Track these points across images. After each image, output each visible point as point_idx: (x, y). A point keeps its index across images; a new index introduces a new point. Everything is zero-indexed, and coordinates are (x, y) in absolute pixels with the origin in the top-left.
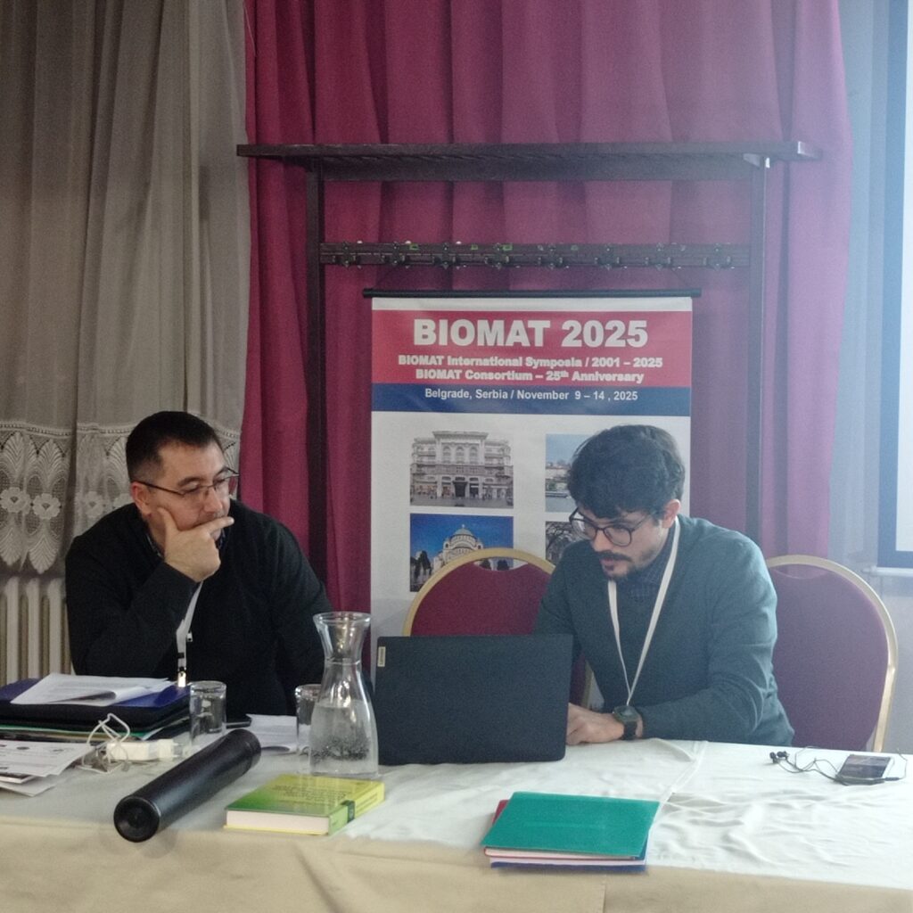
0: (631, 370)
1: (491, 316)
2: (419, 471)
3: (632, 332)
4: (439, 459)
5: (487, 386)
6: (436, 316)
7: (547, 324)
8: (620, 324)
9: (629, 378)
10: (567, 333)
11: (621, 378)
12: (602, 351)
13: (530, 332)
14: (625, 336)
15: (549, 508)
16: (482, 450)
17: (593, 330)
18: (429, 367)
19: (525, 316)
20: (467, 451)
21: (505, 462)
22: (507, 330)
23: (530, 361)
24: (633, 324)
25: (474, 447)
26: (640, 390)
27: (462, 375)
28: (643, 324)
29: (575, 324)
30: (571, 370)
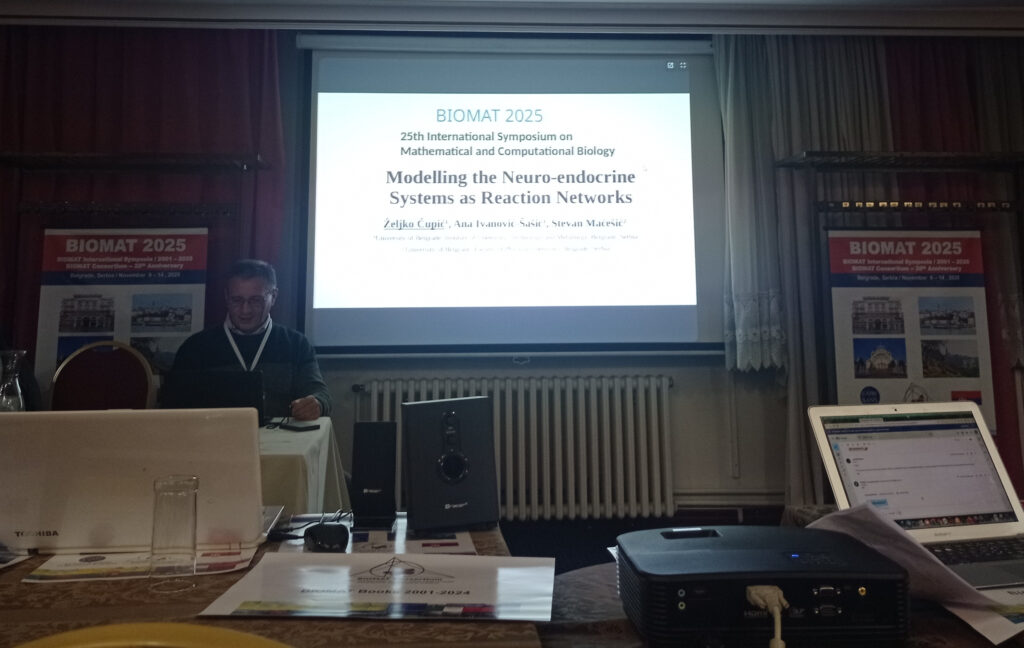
0: (177, 262)
1: (107, 238)
2: (64, 315)
3: (178, 244)
4: (76, 308)
5: (103, 272)
6: (79, 237)
7: (136, 241)
8: (173, 241)
9: (176, 266)
10: (145, 245)
11: (172, 266)
12: (163, 253)
13: (127, 245)
14: (175, 246)
15: (133, 331)
16: (99, 302)
17: (159, 244)
18: (73, 263)
19: (125, 237)
20: (91, 304)
21: (111, 308)
22: (115, 244)
23: (126, 259)
24: (179, 240)
25: (95, 303)
26: (183, 272)
27: (90, 267)
28: (184, 240)
29: (150, 241)
30: (147, 263)
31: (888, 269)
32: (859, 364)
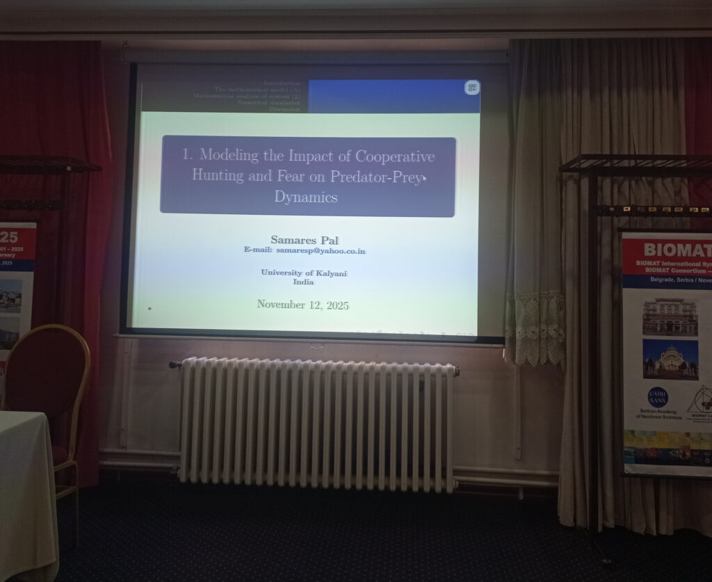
0: (10, 252)
3: (11, 236)
8: (6, 233)
9: (9, 255)
11: (6, 255)
14: (8, 238)
24: (12, 233)
26: (14, 261)
28: (16, 233)
31: (684, 271)
32: (648, 365)
